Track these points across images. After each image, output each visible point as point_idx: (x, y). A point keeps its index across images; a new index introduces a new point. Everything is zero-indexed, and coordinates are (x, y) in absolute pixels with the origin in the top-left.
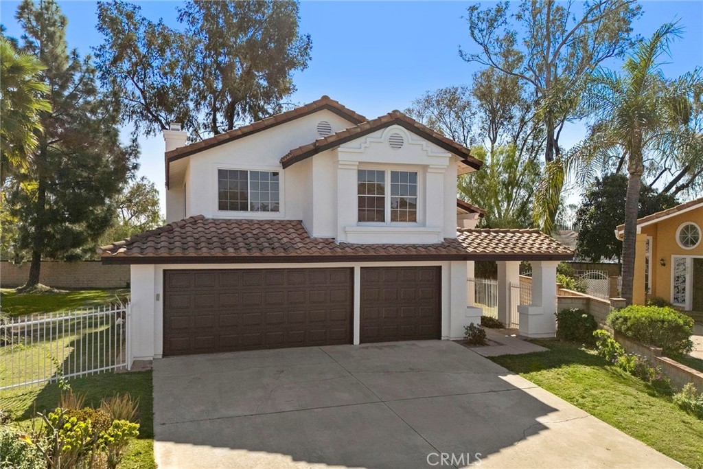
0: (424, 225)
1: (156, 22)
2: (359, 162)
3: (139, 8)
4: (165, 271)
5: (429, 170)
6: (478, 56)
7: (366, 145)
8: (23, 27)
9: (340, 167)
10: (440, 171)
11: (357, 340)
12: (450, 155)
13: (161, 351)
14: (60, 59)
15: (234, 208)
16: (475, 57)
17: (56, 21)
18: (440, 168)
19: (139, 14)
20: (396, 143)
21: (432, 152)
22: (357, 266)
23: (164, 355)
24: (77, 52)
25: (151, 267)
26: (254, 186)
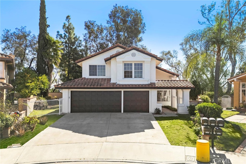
0: (144, 79)
1: (99, 25)
2: (123, 61)
3: (95, 22)
4: (71, 91)
5: (145, 62)
6: (205, 22)
7: (124, 56)
8: (64, 31)
9: (117, 63)
10: (149, 63)
11: (122, 111)
12: (151, 58)
13: (70, 111)
14: (72, 38)
15: (93, 75)
16: (204, 23)
17: (72, 28)
18: (148, 62)
19: (95, 23)
20: (133, 55)
21: (145, 57)
22: (122, 90)
23: (71, 112)
24: (77, 36)
25: (67, 90)
26: (99, 69)
